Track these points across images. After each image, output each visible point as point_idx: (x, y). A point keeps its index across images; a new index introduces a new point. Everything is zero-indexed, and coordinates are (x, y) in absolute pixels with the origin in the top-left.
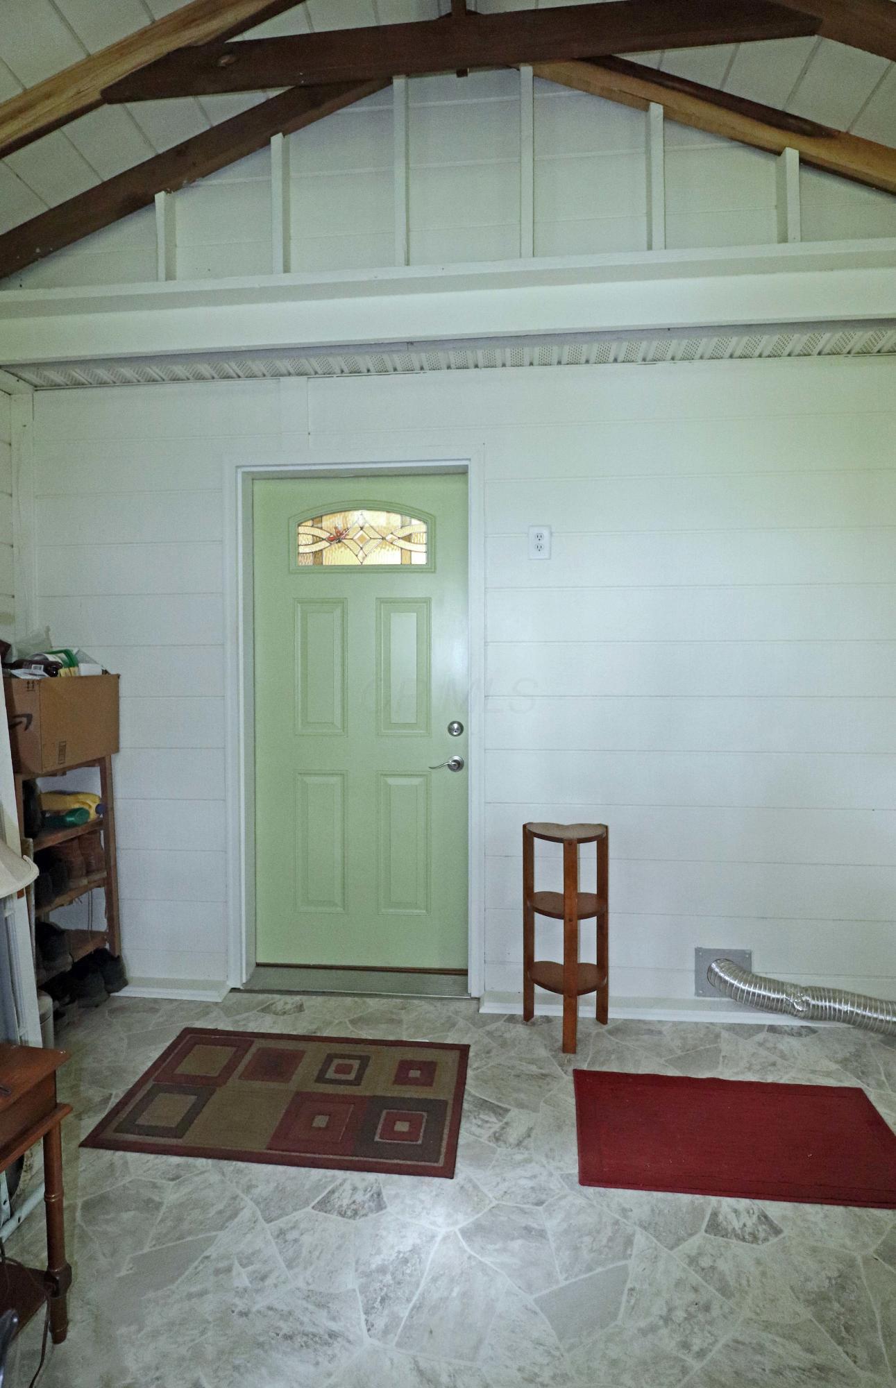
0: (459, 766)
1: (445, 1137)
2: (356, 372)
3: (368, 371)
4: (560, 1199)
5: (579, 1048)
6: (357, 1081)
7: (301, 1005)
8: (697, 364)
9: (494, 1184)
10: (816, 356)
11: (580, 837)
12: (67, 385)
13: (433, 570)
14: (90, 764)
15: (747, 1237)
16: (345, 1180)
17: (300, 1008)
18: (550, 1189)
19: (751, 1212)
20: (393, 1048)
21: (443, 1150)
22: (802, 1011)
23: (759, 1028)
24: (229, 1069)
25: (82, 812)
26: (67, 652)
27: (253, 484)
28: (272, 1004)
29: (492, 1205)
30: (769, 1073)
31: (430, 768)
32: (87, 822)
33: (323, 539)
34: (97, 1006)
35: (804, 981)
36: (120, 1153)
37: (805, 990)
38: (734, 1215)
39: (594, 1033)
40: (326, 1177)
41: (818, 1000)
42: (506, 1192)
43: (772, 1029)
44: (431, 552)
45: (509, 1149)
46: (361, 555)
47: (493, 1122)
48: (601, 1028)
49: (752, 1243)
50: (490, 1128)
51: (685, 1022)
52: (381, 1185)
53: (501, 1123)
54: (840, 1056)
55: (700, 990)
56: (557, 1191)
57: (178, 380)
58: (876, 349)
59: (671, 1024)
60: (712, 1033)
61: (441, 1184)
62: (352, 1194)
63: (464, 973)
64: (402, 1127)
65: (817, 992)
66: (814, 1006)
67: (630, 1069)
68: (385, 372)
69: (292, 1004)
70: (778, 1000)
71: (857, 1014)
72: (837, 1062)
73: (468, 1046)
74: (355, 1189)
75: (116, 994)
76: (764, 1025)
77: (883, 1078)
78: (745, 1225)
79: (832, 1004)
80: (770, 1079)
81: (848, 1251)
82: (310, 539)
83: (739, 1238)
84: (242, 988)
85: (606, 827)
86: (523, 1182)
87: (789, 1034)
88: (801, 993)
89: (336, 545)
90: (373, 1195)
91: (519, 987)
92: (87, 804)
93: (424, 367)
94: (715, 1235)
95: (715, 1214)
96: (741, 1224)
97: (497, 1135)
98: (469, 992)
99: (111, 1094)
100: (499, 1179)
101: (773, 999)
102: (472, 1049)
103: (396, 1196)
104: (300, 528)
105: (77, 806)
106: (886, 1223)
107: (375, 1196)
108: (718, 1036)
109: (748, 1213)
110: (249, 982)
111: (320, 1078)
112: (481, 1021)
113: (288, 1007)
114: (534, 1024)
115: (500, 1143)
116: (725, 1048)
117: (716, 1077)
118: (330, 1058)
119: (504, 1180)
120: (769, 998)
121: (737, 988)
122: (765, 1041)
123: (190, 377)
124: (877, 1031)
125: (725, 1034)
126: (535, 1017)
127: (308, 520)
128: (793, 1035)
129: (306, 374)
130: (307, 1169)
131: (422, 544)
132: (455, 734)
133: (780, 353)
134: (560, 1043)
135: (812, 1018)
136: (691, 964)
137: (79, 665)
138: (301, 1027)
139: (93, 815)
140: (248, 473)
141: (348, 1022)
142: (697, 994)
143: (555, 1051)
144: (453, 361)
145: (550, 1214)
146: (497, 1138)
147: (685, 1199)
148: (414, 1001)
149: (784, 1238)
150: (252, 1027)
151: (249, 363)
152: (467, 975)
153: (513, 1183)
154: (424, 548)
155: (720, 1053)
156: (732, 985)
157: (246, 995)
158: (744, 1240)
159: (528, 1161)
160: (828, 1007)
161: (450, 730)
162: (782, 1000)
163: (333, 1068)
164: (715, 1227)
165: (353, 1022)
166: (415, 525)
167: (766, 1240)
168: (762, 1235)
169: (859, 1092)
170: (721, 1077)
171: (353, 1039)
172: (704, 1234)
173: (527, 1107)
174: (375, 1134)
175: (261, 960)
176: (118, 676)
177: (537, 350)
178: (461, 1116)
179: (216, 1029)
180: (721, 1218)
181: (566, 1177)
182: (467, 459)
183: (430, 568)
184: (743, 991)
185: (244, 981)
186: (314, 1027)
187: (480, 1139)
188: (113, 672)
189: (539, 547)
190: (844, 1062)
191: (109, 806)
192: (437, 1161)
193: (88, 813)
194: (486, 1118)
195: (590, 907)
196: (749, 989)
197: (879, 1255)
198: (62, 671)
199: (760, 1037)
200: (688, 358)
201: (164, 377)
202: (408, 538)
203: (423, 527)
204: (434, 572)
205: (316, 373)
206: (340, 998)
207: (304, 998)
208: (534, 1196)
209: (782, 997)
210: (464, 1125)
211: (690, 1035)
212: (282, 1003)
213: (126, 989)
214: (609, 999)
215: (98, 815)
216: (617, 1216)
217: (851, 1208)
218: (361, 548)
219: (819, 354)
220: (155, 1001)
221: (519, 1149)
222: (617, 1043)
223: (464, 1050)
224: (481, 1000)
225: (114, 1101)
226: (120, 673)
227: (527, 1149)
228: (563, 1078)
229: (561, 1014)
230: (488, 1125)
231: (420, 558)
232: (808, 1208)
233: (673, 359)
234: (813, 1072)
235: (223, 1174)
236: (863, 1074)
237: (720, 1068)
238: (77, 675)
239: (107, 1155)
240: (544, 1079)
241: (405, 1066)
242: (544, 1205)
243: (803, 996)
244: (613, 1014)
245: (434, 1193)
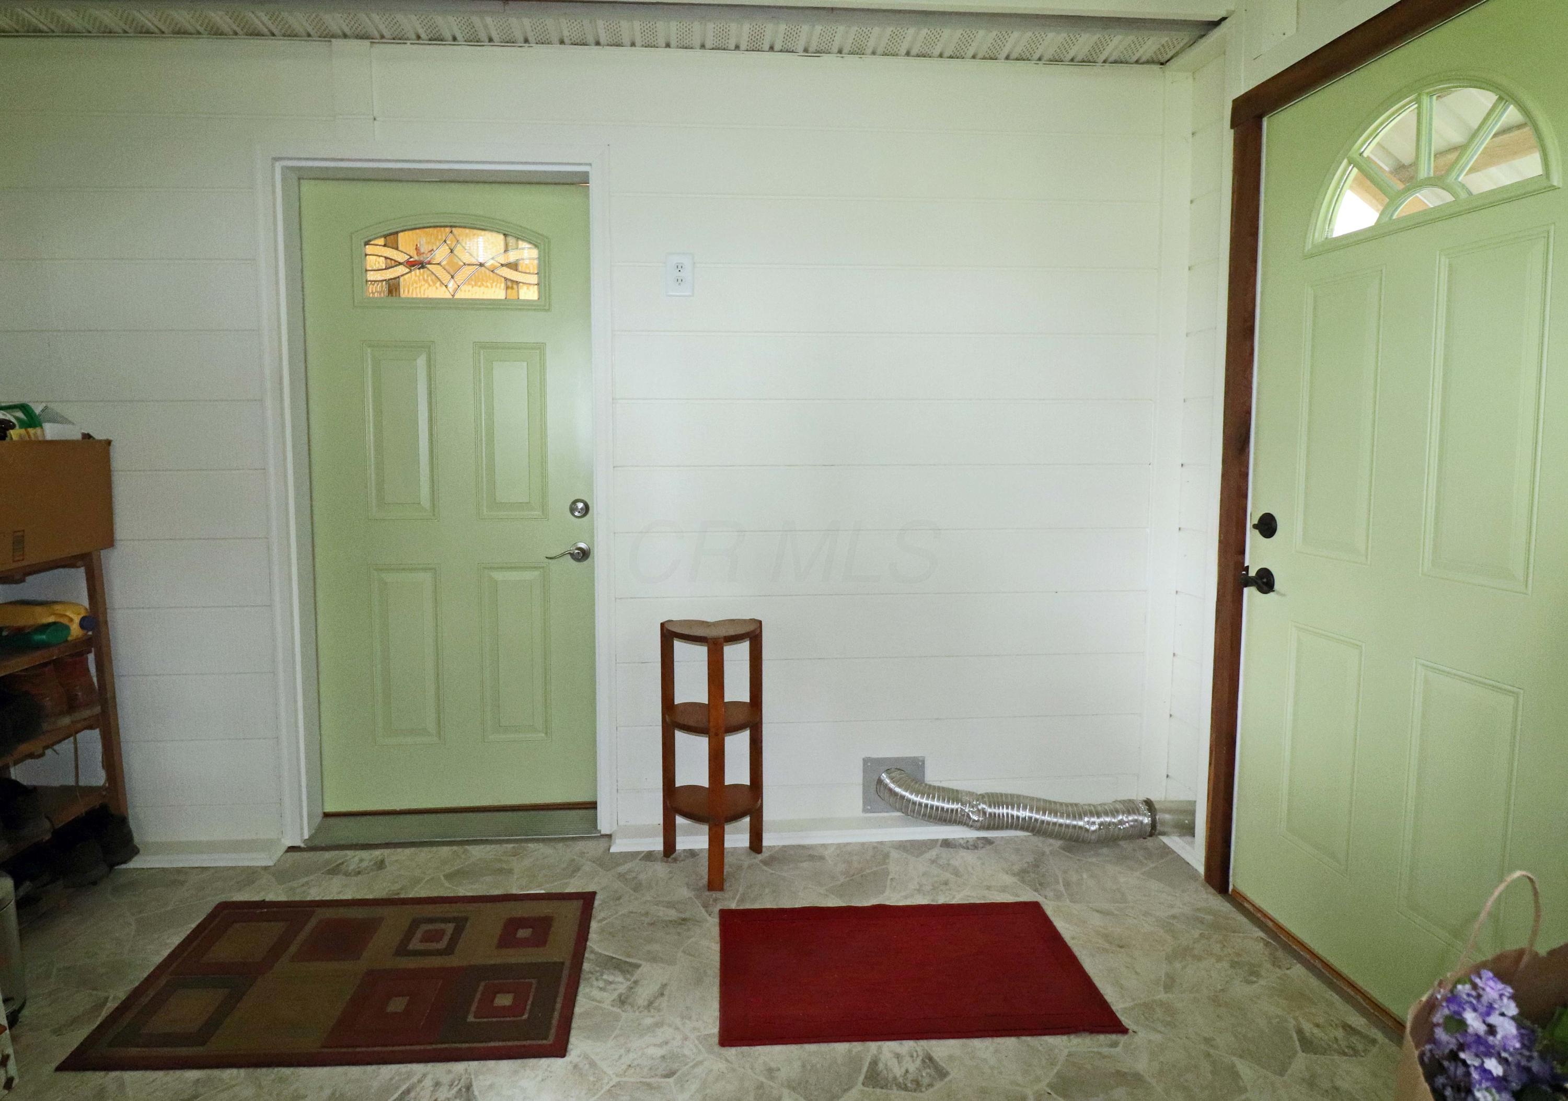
0: (583, 555)
1: (558, 1006)
2: (437, 39)
3: (455, 39)
4: (694, 1067)
5: (727, 885)
6: (449, 950)
7: (382, 861)
8: (868, 59)
9: (617, 1057)
10: (1003, 61)
11: (727, 634)
12: (17, 31)
13: (547, 308)
14: (69, 563)
15: (909, 1085)
16: (424, 1076)
17: (381, 865)
18: (684, 1056)
19: (915, 1055)
20: (498, 905)
21: (555, 1022)
22: (978, 821)
23: (930, 844)
24: (277, 951)
25: (59, 627)
26: (24, 408)
27: (299, 184)
28: (343, 863)
29: (612, 1084)
30: (940, 893)
31: (547, 558)
32: (67, 641)
33: (400, 264)
34: (94, 883)
35: (982, 787)
36: (114, 1074)
37: (982, 798)
38: (895, 1061)
39: (746, 864)
40: (400, 1074)
41: (995, 808)
42: (630, 1066)
43: (946, 843)
44: (544, 285)
45: (637, 1013)
46: (451, 285)
47: (619, 983)
48: (755, 858)
49: (915, 1091)
50: (615, 990)
51: (851, 843)
52: (473, 1077)
53: (629, 983)
54: (1016, 868)
55: (869, 805)
56: (693, 1057)
57: (184, 33)
58: (1069, 57)
59: (835, 847)
60: (879, 852)
61: (549, 1066)
62: (433, 1091)
63: (592, 806)
64: (504, 1000)
65: (996, 799)
66: (990, 814)
67: (787, 903)
68: (477, 42)
69: (370, 861)
70: (952, 810)
71: (1036, 820)
72: (1014, 875)
73: (594, 894)
74: (437, 1084)
75: (123, 866)
76: (937, 840)
77: (1062, 889)
78: (907, 1071)
79: (1010, 811)
80: (941, 900)
81: (1020, 1089)
82: (382, 263)
83: (900, 1087)
84: (302, 845)
85: (760, 622)
86: (652, 1051)
87: (964, 848)
88: (977, 801)
89: (418, 271)
90: (460, 1090)
91: (658, 819)
92: (66, 616)
93: (530, 39)
94: (873, 1088)
95: (874, 1063)
96: (903, 1070)
97: (622, 998)
98: (599, 828)
99: (107, 999)
100: (622, 1051)
101: (947, 810)
102: (597, 897)
103: (491, 1086)
104: (367, 246)
105: (51, 619)
106: (1060, 1050)
107: (464, 1090)
108: (886, 856)
109: (912, 1056)
110: (312, 837)
111: (402, 950)
112: (609, 861)
113: (364, 864)
114: (675, 860)
115: (627, 1007)
116: (893, 868)
117: (883, 903)
118: (415, 924)
119: (629, 1051)
120: (943, 808)
121: (909, 800)
122: (938, 857)
123: (201, 29)
124: (1058, 836)
125: (894, 854)
126: (677, 852)
127: (381, 237)
128: (968, 848)
129: (367, 38)
130: (374, 1067)
131: (533, 274)
132: (576, 514)
133: (963, 54)
134: (705, 881)
135: (988, 828)
136: (857, 777)
137: (43, 425)
138: (379, 889)
139: (75, 630)
140: (288, 168)
141: (442, 878)
142: (865, 810)
143: (698, 890)
144: (566, 33)
145: (682, 1086)
146: (622, 1001)
147: (841, 1048)
148: (529, 845)
149: (950, 1081)
150: (314, 894)
151: (285, 14)
152: (595, 808)
153: (640, 1054)
154: (534, 279)
155: (888, 875)
156: (903, 797)
157: (306, 855)
158: (906, 1089)
159: (659, 1025)
160: (1005, 815)
161: (572, 510)
162: (957, 810)
163: (419, 935)
164: (875, 1078)
165: (449, 877)
166: (523, 249)
167: (930, 1085)
168: (926, 1081)
169: (1036, 906)
170: (887, 903)
171: (447, 897)
172: (861, 1087)
173: (662, 960)
174: (468, 1012)
175: (329, 809)
176: (109, 443)
177: (674, 26)
178: (579, 979)
179: (264, 901)
180: (881, 1066)
181: (703, 1039)
182: (586, 164)
183: (543, 305)
184: (914, 803)
185: (306, 837)
186: (396, 887)
187: (601, 1005)
188: (99, 435)
189: (680, 281)
190: (1022, 874)
191: (101, 619)
192: (545, 1039)
193: (67, 628)
194: (611, 978)
195: (741, 717)
196: (921, 800)
197: (1052, 1088)
198: (14, 434)
199: (933, 853)
200: (858, 52)
201: (163, 28)
202: (514, 266)
203: (534, 253)
204: (548, 310)
205: (382, 37)
206: (434, 849)
207: (387, 852)
208: (664, 1065)
209: (957, 807)
210: (583, 990)
211: (855, 858)
212: (356, 859)
213: (136, 858)
214: (764, 823)
215: (85, 632)
216: (762, 1079)
217: (1024, 1038)
218: (452, 277)
219: (1007, 58)
220: (179, 871)
221: (649, 1011)
222: (772, 874)
223: (587, 899)
224: (613, 837)
225: (111, 1006)
226: (110, 438)
227: (659, 1010)
228: (707, 921)
229: (706, 845)
230: (613, 986)
231: (529, 294)
232: (977, 1044)
233: (840, 52)
234: (989, 888)
235: (260, 1086)
236: (1039, 886)
237: (887, 893)
238: (40, 439)
239: (96, 1079)
240: (685, 925)
241: (513, 924)
242: (676, 1076)
243: (979, 804)
244: (768, 840)
245: (539, 1078)
